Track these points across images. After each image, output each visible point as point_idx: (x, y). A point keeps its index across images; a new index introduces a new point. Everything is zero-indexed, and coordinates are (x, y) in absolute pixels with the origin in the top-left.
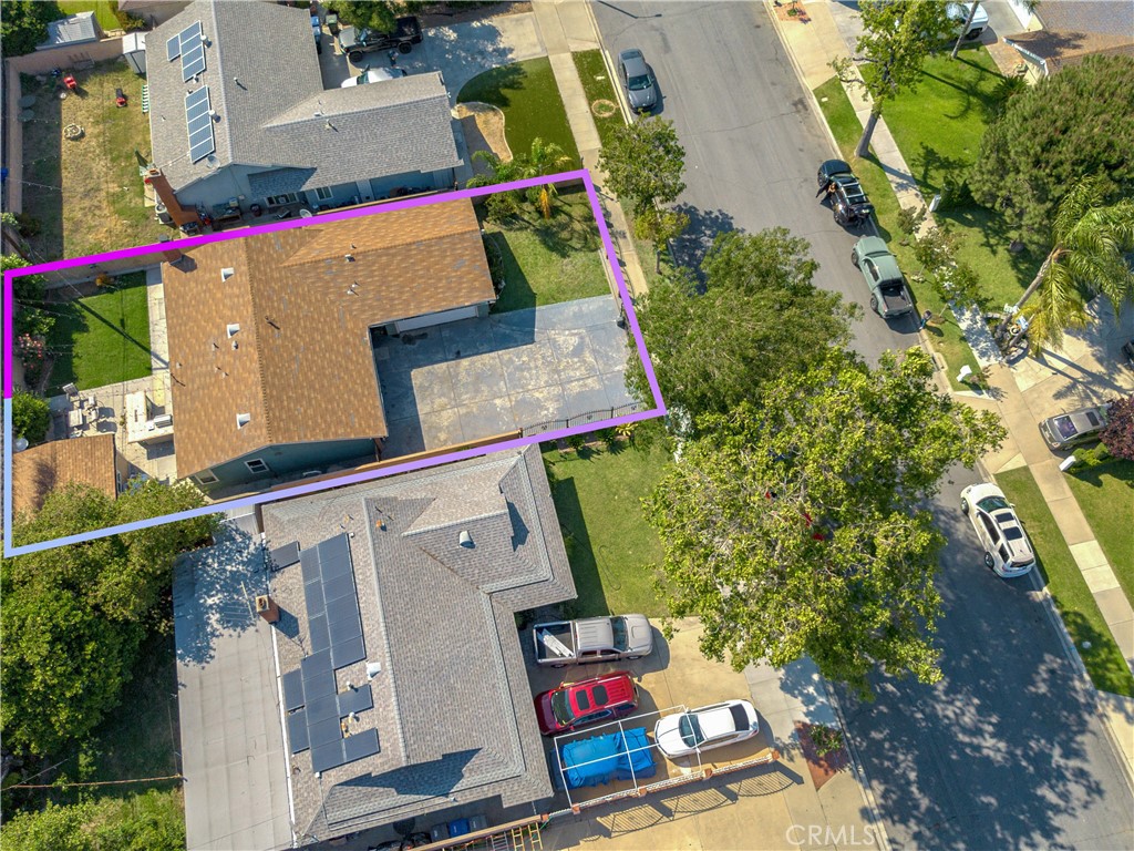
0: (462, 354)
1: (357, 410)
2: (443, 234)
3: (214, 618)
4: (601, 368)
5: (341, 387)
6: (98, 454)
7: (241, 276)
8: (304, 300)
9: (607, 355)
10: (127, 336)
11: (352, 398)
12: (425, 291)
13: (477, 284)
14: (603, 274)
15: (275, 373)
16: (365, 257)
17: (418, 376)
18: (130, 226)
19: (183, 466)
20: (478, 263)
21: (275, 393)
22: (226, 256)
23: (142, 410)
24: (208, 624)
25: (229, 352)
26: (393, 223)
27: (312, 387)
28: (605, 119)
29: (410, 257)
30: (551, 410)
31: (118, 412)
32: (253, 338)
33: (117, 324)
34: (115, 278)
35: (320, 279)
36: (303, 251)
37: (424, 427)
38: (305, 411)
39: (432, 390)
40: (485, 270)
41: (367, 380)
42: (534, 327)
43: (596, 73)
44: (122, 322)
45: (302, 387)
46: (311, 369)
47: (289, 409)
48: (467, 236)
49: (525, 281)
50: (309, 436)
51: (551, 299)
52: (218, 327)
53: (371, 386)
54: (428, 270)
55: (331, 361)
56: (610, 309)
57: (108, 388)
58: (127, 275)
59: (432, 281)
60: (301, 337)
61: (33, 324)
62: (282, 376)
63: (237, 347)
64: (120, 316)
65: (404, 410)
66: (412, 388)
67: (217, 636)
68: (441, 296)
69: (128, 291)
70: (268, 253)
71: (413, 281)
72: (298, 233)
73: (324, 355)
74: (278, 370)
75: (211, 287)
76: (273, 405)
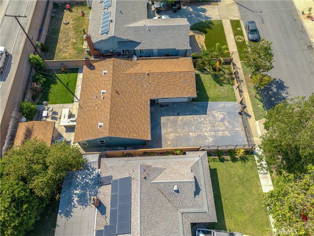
0: (180, 114)
1: (142, 128)
2: (181, 71)
3: (76, 199)
4: (231, 128)
5: (137, 119)
6: (48, 128)
7: (110, 74)
8: (129, 86)
9: (233, 124)
10: (68, 89)
11: (140, 124)
12: (172, 90)
13: (191, 90)
14: (234, 94)
15: (115, 110)
16: (153, 74)
17: (163, 119)
18: (77, 53)
19: (76, 138)
20: (192, 83)
21: (114, 117)
22: (106, 67)
23: (67, 115)
24: (73, 201)
25: (100, 100)
26: (164, 64)
27: (127, 117)
28: (239, 42)
29: (168, 77)
30: (210, 140)
31: (59, 114)
32: (110, 96)
33: (66, 84)
34: (68, 69)
35: (136, 80)
36: (132, 69)
37: (163, 138)
38: (123, 126)
39: (168, 125)
40: (194, 86)
41: (146, 118)
42: (207, 109)
43: (238, 27)
44: (68, 84)
45: (124, 117)
46: (128, 111)
47: (118, 124)
48: (190, 73)
49: (206, 92)
50: (123, 135)
51: (214, 100)
52: (98, 90)
53: (147, 120)
54: (174, 83)
55: (135, 109)
56: (236, 107)
57: (58, 105)
58: (72, 69)
59: (175, 87)
60: (126, 99)
61: (38, 79)
62: (117, 112)
63: (103, 98)
64: (67, 82)
65: (157, 131)
66: (160, 123)
67: (75, 207)
68: (177, 92)
69: (72, 74)
70: (120, 68)
71: (168, 85)
72: (131, 63)
73: (133, 106)
74: (116, 109)
75: (99, 76)
76: (112, 122)
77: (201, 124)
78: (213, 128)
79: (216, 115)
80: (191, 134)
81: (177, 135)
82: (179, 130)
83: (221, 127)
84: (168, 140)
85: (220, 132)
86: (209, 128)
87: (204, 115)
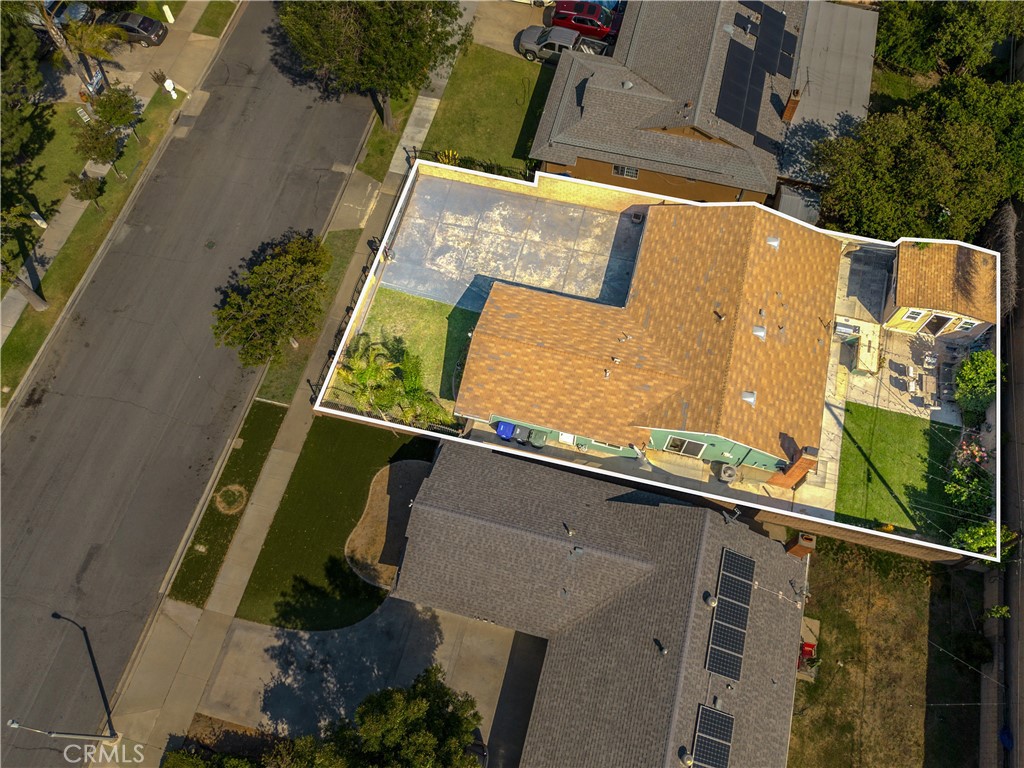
1: (668, 229)
5: (674, 251)
8: (679, 341)
10: (867, 459)
11: (668, 240)
21: (739, 249)
27: (702, 252)
28: (241, 484)
31: (886, 379)
32: (743, 309)
33: (875, 478)
46: (696, 269)
47: (730, 233)
49: (449, 333)
51: (436, 307)
54: (544, 324)
64: (870, 486)
74: (729, 270)
75: (769, 397)
76: (744, 237)
77: (501, 255)
78: (476, 237)
79: (451, 267)
80: (537, 238)
81: (570, 244)
82: (563, 255)
83: (455, 236)
84: (597, 237)
85: (466, 224)
86: (486, 240)
87: (483, 273)
